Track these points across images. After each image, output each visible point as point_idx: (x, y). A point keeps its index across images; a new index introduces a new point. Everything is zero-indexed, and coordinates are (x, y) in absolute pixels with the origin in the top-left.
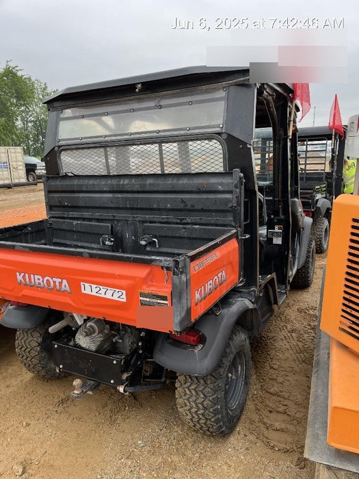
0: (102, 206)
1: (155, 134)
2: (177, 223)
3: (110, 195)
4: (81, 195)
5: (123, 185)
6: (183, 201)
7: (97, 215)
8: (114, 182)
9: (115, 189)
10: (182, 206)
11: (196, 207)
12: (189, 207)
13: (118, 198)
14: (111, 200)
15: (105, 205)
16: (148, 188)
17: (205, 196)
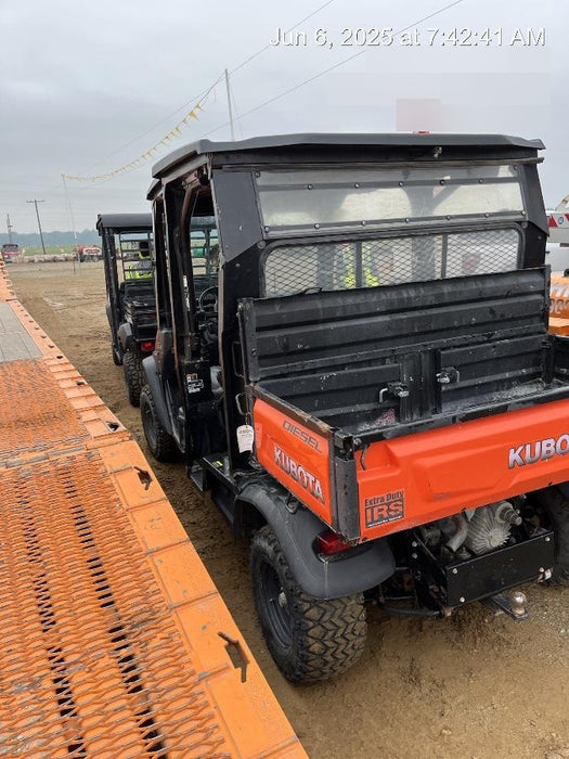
0: (372, 337)
1: (445, 221)
2: (484, 342)
3: (386, 318)
4: (332, 326)
5: (409, 299)
6: (492, 311)
7: (362, 354)
8: (393, 295)
9: (396, 306)
10: (490, 317)
11: (506, 317)
12: (498, 318)
13: (402, 320)
14: (389, 326)
15: (378, 336)
16: (447, 299)
17: (515, 300)
